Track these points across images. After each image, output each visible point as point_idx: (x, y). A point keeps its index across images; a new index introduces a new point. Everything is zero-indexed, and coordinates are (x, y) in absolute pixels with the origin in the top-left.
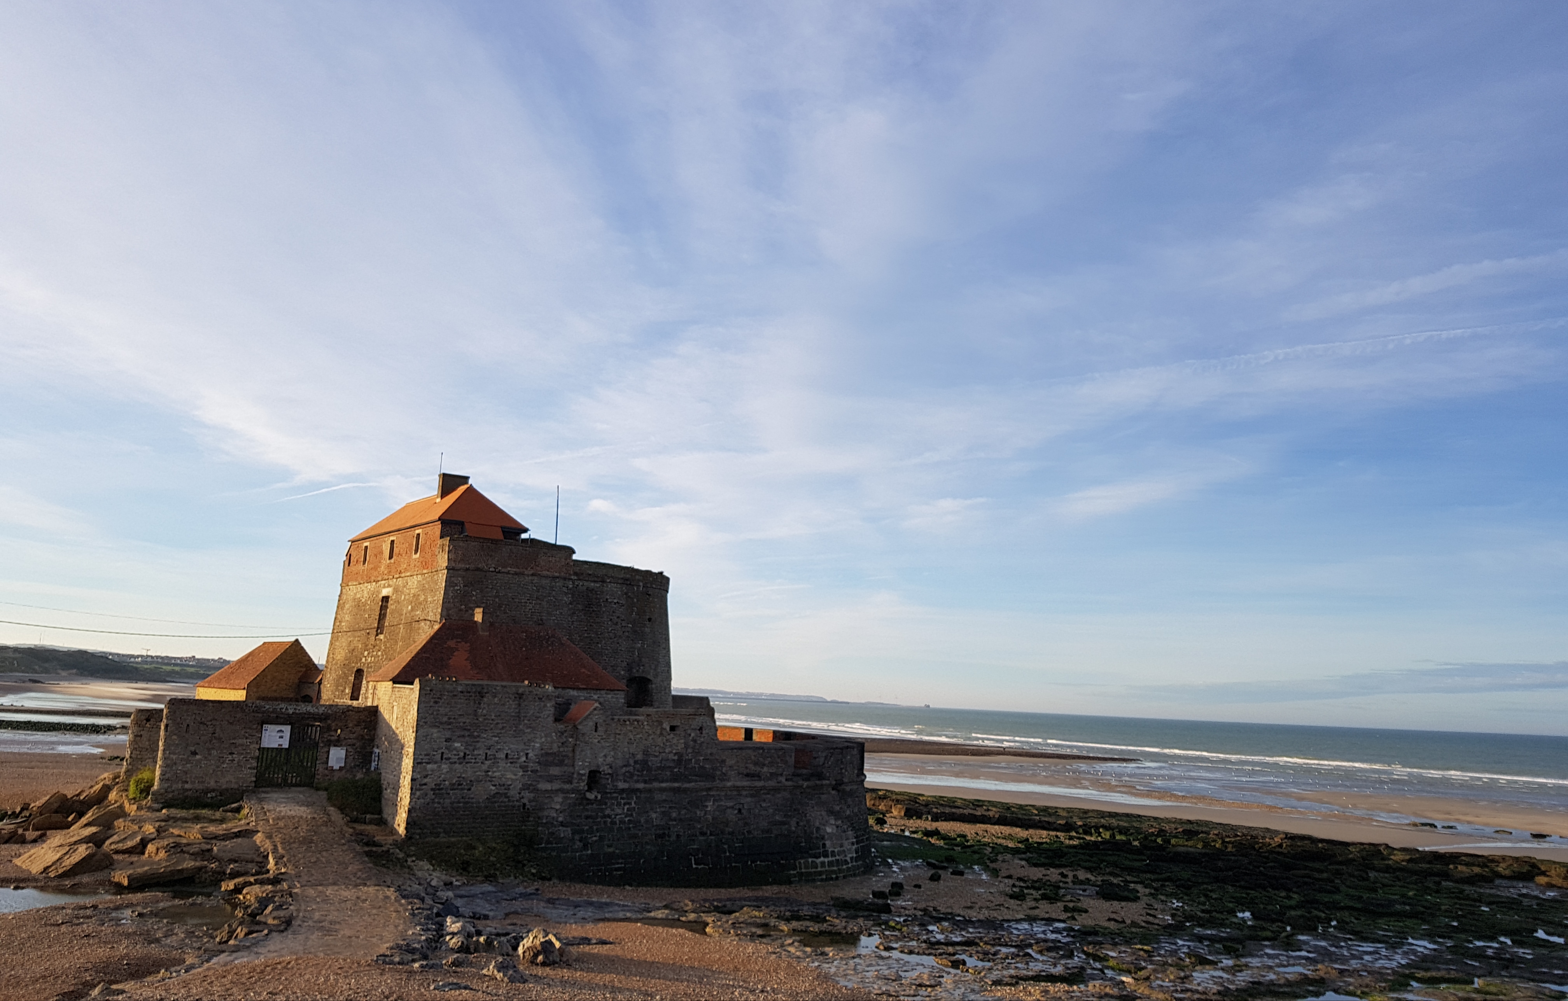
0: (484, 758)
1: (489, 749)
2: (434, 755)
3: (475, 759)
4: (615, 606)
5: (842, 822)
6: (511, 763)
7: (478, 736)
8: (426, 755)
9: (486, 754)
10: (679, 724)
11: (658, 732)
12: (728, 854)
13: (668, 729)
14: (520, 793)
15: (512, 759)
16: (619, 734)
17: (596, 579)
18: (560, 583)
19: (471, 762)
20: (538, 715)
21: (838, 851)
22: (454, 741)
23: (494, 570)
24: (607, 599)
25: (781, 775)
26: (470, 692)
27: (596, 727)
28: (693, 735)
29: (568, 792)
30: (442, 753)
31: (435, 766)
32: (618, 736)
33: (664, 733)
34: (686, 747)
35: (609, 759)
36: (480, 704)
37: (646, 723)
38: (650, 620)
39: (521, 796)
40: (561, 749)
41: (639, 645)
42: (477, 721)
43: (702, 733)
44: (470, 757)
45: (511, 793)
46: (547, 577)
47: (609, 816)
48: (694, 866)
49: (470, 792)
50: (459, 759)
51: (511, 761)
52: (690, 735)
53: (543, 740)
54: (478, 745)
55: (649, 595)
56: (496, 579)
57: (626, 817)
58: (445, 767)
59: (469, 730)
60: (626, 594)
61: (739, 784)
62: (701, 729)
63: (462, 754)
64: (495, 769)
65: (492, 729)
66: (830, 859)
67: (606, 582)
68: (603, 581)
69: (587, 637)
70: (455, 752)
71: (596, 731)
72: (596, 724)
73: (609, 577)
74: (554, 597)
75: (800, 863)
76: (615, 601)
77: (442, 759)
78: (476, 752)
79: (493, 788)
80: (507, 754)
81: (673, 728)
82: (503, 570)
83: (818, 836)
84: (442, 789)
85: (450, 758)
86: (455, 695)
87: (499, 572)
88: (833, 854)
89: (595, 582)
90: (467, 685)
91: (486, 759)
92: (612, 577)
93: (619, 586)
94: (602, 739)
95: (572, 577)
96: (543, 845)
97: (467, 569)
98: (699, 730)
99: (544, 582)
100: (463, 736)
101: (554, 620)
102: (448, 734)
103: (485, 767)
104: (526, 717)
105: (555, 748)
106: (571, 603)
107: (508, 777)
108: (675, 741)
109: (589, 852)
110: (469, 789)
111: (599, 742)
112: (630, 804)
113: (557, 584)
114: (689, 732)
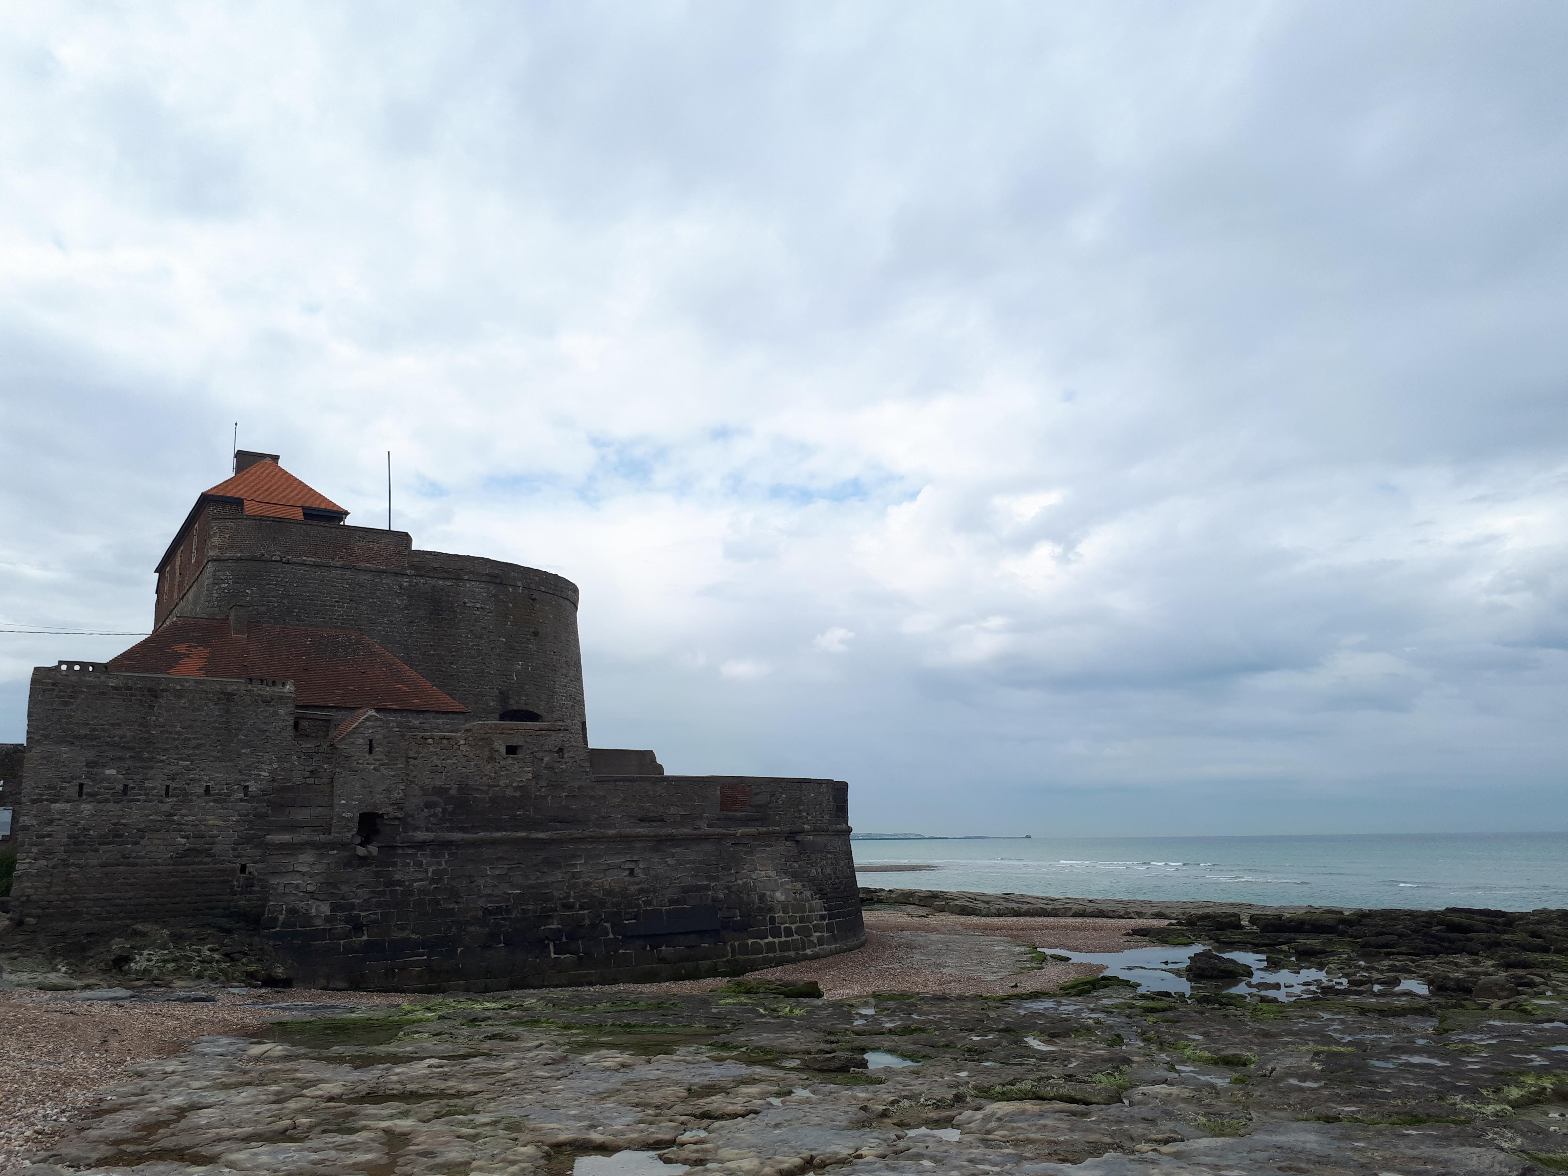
0: (163, 792)
1: (173, 780)
2: (65, 788)
3: (147, 795)
4: (478, 613)
5: (804, 886)
6: (215, 801)
7: (151, 759)
8: (48, 788)
9: (168, 786)
10: (520, 743)
11: (486, 754)
12: (611, 936)
13: (503, 750)
14: (234, 850)
15: (217, 794)
16: (415, 759)
17: (445, 575)
18: (387, 581)
19: (139, 800)
20: (264, 727)
21: (797, 928)
22: (104, 766)
23: (278, 558)
24: (465, 603)
25: (700, 817)
26: (130, 689)
27: (371, 745)
28: (546, 759)
29: (324, 846)
30: (81, 786)
31: (67, 806)
32: (412, 762)
33: (496, 756)
34: (537, 777)
35: (397, 795)
36: (151, 707)
37: (462, 742)
38: (536, 634)
39: (236, 853)
40: (309, 781)
41: (519, 667)
42: (147, 736)
43: (563, 757)
44: (136, 791)
45: (217, 849)
46: (367, 571)
47: (400, 883)
48: (553, 956)
49: (138, 847)
50: (113, 794)
51: (217, 797)
52: (542, 760)
53: (275, 766)
54: (151, 773)
55: (534, 600)
56: (282, 572)
57: (430, 884)
58: (87, 808)
59: (133, 748)
60: (495, 596)
61: (628, 831)
62: (561, 750)
63: (120, 787)
64: (184, 812)
65: (176, 747)
66: (783, 939)
67: (462, 579)
68: (459, 579)
69: (433, 655)
70: (106, 784)
71: (370, 752)
72: (371, 741)
73: (466, 573)
74: (378, 598)
75: (732, 946)
76: (478, 605)
77: (80, 794)
78: (147, 784)
79: (183, 841)
80: (207, 787)
81: (512, 750)
82: (294, 560)
83: (762, 905)
84: (83, 843)
85: (97, 794)
86: (104, 693)
87: (288, 563)
88: (789, 932)
89: (444, 578)
90: (128, 678)
91: (167, 795)
92: (471, 572)
93: (483, 585)
94: (383, 765)
95: (408, 572)
96: (278, 929)
97: (239, 559)
98: (557, 752)
99: (363, 577)
100: (121, 759)
101: (379, 631)
102: (91, 754)
103: (165, 808)
104: (241, 730)
105: (297, 779)
106: (406, 608)
107: (211, 822)
108: (516, 769)
109: (365, 938)
110: (136, 843)
111: (374, 769)
112: (439, 864)
113: (384, 581)
114: (540, 755)
